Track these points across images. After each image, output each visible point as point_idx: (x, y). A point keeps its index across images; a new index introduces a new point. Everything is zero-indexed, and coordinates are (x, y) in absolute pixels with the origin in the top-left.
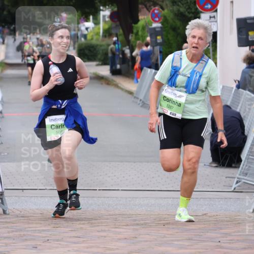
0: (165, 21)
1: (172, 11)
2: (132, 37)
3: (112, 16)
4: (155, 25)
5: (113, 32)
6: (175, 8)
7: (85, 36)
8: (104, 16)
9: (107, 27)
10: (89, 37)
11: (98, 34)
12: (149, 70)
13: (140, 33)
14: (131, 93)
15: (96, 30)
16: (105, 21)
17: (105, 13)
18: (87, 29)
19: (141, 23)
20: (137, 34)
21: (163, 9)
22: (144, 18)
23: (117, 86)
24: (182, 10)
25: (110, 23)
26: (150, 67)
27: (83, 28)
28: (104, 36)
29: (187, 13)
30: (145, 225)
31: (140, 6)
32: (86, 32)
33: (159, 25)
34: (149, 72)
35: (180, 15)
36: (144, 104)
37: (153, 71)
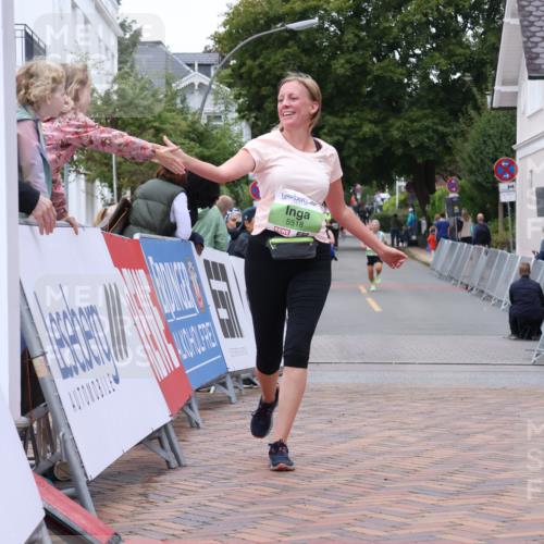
0: (462, 191)
1: (469, 181)
2: (428, 208)
3: (407, 187)
4: (452, 195)
5: (410, 202)
6: (473, 178)
7: (381, 207)
8: (400, 187)
9: (403, 197)
10: (384, 208)
11: (394, 205)
12: (446, 241)
13: (437, 203)
14: (427, 264)
15: (392, 201)
16: (401, 192)
17: (401, 184)
18: (383, 200)
19: (438, 194)
20: (434, 204)
21: (460, 179)
22: (441, 188)
23: (413, 257)
24: (480, 180)
25: (406, 193)
26: (447, 238)
27: (379, 199)
28: (400, 207)
29: (484, 183)
30: (442, 399)
31: (437, 176)
32: (381, 203)
33: (457, 195)
34: (446, 243)
35: (478, 185)
36: (441, 276)
37: (451, 242)
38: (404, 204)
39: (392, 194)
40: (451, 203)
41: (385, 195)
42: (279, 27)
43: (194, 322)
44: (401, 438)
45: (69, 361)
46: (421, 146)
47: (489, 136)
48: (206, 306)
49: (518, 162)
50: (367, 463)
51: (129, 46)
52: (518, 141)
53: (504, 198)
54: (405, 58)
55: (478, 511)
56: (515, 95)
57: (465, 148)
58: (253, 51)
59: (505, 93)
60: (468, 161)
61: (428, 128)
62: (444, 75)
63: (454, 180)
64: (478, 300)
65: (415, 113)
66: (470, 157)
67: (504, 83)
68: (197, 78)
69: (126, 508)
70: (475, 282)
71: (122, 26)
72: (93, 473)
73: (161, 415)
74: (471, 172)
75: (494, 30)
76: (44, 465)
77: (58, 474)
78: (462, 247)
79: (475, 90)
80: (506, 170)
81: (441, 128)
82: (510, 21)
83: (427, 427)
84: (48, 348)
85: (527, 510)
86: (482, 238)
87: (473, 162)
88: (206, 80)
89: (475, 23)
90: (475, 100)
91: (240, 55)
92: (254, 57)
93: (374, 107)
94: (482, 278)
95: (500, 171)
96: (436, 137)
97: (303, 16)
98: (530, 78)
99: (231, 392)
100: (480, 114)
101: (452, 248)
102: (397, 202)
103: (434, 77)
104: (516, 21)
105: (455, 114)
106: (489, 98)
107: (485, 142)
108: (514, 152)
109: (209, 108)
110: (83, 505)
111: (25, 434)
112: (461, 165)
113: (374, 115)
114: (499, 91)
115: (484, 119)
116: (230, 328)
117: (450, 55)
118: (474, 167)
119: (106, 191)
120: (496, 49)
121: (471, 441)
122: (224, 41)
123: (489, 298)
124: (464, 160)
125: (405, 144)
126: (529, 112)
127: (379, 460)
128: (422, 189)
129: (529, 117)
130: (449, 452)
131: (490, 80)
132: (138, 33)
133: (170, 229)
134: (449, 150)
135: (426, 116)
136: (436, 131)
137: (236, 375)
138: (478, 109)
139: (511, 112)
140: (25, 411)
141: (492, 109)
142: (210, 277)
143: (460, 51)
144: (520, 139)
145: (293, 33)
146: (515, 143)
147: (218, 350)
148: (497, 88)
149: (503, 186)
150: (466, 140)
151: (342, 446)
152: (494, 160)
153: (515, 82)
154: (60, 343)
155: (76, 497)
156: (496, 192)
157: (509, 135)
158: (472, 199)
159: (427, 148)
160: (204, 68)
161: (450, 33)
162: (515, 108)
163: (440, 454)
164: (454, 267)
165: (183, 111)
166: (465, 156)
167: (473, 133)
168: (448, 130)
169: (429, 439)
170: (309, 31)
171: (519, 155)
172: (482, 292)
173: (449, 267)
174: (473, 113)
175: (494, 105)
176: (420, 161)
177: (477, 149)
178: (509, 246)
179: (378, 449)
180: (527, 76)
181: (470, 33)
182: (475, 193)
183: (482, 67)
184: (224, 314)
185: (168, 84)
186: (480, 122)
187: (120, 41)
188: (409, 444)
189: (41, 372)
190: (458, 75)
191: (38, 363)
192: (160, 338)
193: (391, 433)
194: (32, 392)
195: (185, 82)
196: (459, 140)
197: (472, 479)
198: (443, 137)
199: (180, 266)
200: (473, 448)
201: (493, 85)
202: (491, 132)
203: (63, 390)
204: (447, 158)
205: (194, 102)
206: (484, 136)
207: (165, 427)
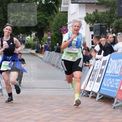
0: (52, 36)
1: (54, 33)
2: (42, 41)
3: (36, 35)
4: (49, 38)
5: (36, 39)
6: (55, 32)
7: (27, 41)
8: (33, 35)
9: (34, 38)
10: (29, 41)
11: (31, 40)
12: (47, 51)
13: (44, 40)
14: (41, 58)
15: (31, 39)
16: (33, 36)
17: (34, 34)
18: (28, 39)
19: (45, 37)
20: (43, 40)
21: (51, 33)
22: (45, 35)
23: (37, 56)
24: (57, 33)
25: (35, 37)
26: (47, 50)
27: (27, 38)
28: (33, 41)
29: (58, 34)
30: (46, 99)
31: (44, 32)
32: (28, 40)
33: (50, 38)
34: (47, 52)
35: (56, 35)
36: (45, 62)
37: (48, 51)
38: (34, 40)
39: (31, 37)
41: (29, 37)
44: (33, 110)
47: (60, 20)
49: (68, 28)
52: (68, 22)
56: (68, 8)
57: (53, 24)
59: (64, 7)
60: (54, 27)
61: (42, 18)
62: (46, 2)
64: (56, 69)
66: (54, 26)
67: (64, 4)
70: (56, 63)
74: (55, 31)
78: (52, 53)
79: (55, 6)
80: (65, 30)
81: (46, 18)
83: (41, 107)
87: (55, 28)
90: (56, 9)
94: (58, 63)
95: (63, 30)
96: (44, 20)
98: (72, 3)
100: (57, 14)
101: (49, 53)
102: (32, 39)
103: (43, 2)
105: (49, 13)
106: (60, 9)
107: (58, 22)
108: (67, 25)
112: (52, 28)
114: (63, 7)
115: (58, 15)
118: (55, 29)
121: (54, 111)
123: (60, 68)
124: (52, 27)
126: (71, 13)
128: (40, 36)
129: (71, 15)
131: (60, 3)
134: (48, 24)
135: (41, 14)
136: (44, 19)
138: (57, 12)
139: (66, 13)
141: (61, 12)
146: (67, 22)
148: (62, 6)
150: (53, 21)
151: (16, 113)
152: (61, 27)
153: (67, 4)
157: (65, 20)
158: (55, 39)
159: (41, 24)
162: (67, 12)
164: (49, 59)
166: (53, 26)
167: (55, 19)
168: (48, 18)
169: (42, 110)
171: (69, 26)
172: (58, 66)
173: (48, 59)
174: (55, 13)
175: (61, 11)
176: (39, 27)
177: (56, 24)
179: (27, 114)
180: (71, 2)
182: (56, 37)
186: (57, 16)
188: (36, 112)
190: (51, 1)
193: (31, 109)
196: (51, 21)
198: (46, 20)
201: (61, 5)
202: (60, 19)
204: (47, 26)
206: (58, 20)
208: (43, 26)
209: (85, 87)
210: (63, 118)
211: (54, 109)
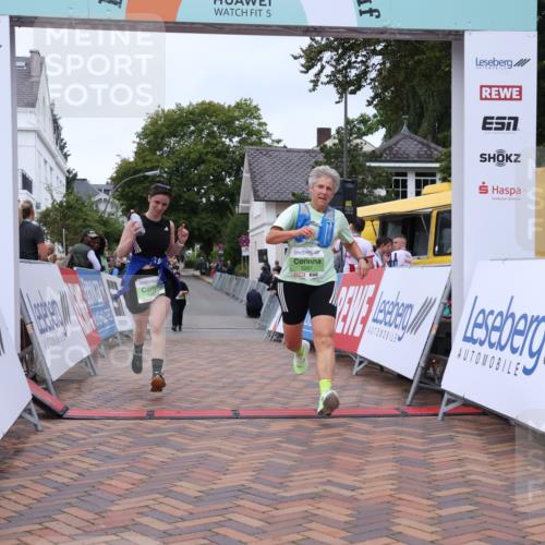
0: (225, 250)
1: (228, 246)
2: (210, 258)
3: (201, 248)
4: (220, 252)
6: (230, 244)
8: (197, 248)
9: (198, 253)
10: (190, 257)
11: (194, 256)
13: (214, 255)
14: (210, 283)
15: (193, 254)
16: (197, 250)
17: (198, 246)
19: (214, 251)
20: (212, 256)
21: (224, 245)
23: (203, 280)
24: (233, 245)
25: (200, 251)
26: (218, 272)
29: (235, 247)
30: (216, 345)
33: (223, 252)
35: (231, 248)
36: (215, 289)
38: (199, 256)
39: (193, 250)
40: (220, 256)
41: (190, 252)
42: (141, 174)
43: (103, 308)
45: (44, 326)
46: (207, 231)
47: (237, 226)
48: (108, 301)
49: (250, 238)
50: (182, 374)
51: (71, 180)
53: (244, 254)
54: (199, 191)
55: (232, 395)
56: (248, 208)
57: (226, 231)
58: (128, 184)
59: (244, 207)
60: (228, 237)
61: (210, 222)
62: (216, 198)
63: (221, 245)
64: (232, 300)
65: (204, 215)
66: (229, 235)
67: (244, 202)
68: (103, 196)
69: (70, 394)
70: (231, 291)
71: (68, 171)
72: (55, 378)
73: (85, 352)
74: (229, 242)
75: (239, 179)
76: (32, 374)
77: (38, 378)
79: (230, 205)
80: (245, 241)
81: (216, 223)
82: (246, 175)
83: (210, 357)
84: (33, 320)
85: (254, 394)
86: (231, 272)
87: (230, 237)
88: (107, 197)
89: (230, 176)
90: (231, 209)
91: (123, 187)
92: (130, 187)
93: (185, 212)
94: (234, 290)
95: (242, 242)
96: (213, 226)
97: (152, 169)
98: (255, 200)
99: (119, 341)
100: (233, 216)
101: (221, 276)
102: (196, 255)
103: (212, 199)
104: (248, 175)
105: (221, 216)
106: (237, 209)
107: (235, 228)
108: (247, 234)
109: (109, 210)
110: (50, 392)
111: (22, 359)
112: (225, 238)
113: (185, 216)
114: (241, 206)
115: (235, 218)
116: (119, 312)
117: (219, 190)
118: (230, 240)
119: (60, 247)
120: (240, 187)
121: (231, 363)
122: (115, 180)
123: (237, 299)
124: (226, 236)
125: (199, 229)
126: (255, 215)
127: (188, 372)
128: (207, 250)
129: (254, 218)
130: (219, 369)
131: (237, 201)
132: (76, 175)
133: (90, 266)
134: (219, 232)
135: (209, 217)
136: (213, 224)
137: (121, 333)
138: (232, 214)
139: (246, 215)
140: (22, 348)
141: (239, 214)
142: (109, 288)
143: (224, 188)
144: (251, 227)
145: (148, 177)
146: (248, 229)
147: (113, 322)
149: (243, 249)
150: (227, 228)
152: (239, 237)
153: (248, 202)
154: (39, 318)
155: (47, 389)
156: (240, 252)
157: (246, 225)
158: (229, 254)
159: (209, 232)
160: (107, 191)
161: (219, 180)
162: (248, 214)
163: (214, 370)
164: (222, 284)
165: (97, 211)
166: (226, 234)
167: (230, 224)
168: (219, 223)
169: (210, 362)
170: (155, 176)
171: (250, 235)
172: (234, 296)
173: (219, 285)
174: (229, 215)
175: (239, 212)
176: (206, 237)
177: (232, 231)
178: (246, 275)
180: (253, 199)
181: (228, 180)
182: (231, 251)
183: (234, 195)
184: (116, 305)
185: (90, 198)
186: (233, 219)
187: (67, 178)
189: (30, 331)
190: (223, 198)
191: (29, 327)
192: (86, 316)
193: (194, 360)
194: (26, 340)
195: (97, 198)
196: (224, 228)
197: (230, 381)
198: (216, 226)
199: (95, 282)
200: (231, 366)
201: (239, 203)
202: (238, 224)
203: (40, 339)
204: (218, 236)
205: (102, 207)
206: (234, 226)
207: (88, 357)
208: (211, 235)
209: (275, 327)
210: (242, 374)
211: (228, 361)
